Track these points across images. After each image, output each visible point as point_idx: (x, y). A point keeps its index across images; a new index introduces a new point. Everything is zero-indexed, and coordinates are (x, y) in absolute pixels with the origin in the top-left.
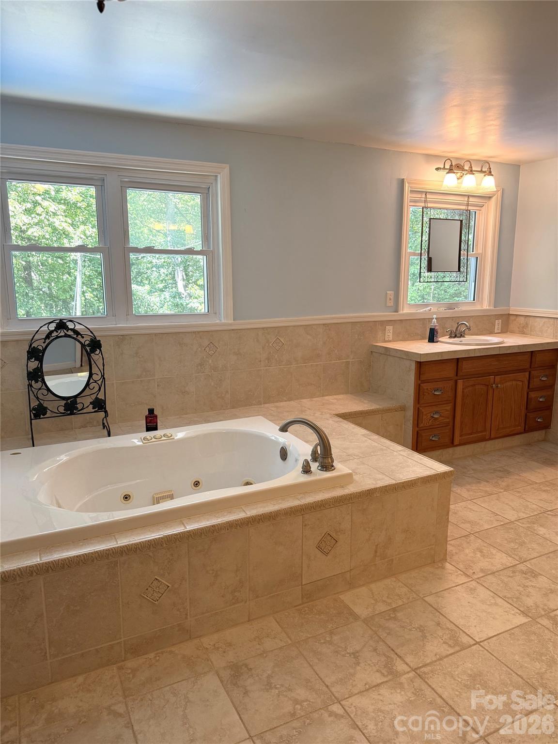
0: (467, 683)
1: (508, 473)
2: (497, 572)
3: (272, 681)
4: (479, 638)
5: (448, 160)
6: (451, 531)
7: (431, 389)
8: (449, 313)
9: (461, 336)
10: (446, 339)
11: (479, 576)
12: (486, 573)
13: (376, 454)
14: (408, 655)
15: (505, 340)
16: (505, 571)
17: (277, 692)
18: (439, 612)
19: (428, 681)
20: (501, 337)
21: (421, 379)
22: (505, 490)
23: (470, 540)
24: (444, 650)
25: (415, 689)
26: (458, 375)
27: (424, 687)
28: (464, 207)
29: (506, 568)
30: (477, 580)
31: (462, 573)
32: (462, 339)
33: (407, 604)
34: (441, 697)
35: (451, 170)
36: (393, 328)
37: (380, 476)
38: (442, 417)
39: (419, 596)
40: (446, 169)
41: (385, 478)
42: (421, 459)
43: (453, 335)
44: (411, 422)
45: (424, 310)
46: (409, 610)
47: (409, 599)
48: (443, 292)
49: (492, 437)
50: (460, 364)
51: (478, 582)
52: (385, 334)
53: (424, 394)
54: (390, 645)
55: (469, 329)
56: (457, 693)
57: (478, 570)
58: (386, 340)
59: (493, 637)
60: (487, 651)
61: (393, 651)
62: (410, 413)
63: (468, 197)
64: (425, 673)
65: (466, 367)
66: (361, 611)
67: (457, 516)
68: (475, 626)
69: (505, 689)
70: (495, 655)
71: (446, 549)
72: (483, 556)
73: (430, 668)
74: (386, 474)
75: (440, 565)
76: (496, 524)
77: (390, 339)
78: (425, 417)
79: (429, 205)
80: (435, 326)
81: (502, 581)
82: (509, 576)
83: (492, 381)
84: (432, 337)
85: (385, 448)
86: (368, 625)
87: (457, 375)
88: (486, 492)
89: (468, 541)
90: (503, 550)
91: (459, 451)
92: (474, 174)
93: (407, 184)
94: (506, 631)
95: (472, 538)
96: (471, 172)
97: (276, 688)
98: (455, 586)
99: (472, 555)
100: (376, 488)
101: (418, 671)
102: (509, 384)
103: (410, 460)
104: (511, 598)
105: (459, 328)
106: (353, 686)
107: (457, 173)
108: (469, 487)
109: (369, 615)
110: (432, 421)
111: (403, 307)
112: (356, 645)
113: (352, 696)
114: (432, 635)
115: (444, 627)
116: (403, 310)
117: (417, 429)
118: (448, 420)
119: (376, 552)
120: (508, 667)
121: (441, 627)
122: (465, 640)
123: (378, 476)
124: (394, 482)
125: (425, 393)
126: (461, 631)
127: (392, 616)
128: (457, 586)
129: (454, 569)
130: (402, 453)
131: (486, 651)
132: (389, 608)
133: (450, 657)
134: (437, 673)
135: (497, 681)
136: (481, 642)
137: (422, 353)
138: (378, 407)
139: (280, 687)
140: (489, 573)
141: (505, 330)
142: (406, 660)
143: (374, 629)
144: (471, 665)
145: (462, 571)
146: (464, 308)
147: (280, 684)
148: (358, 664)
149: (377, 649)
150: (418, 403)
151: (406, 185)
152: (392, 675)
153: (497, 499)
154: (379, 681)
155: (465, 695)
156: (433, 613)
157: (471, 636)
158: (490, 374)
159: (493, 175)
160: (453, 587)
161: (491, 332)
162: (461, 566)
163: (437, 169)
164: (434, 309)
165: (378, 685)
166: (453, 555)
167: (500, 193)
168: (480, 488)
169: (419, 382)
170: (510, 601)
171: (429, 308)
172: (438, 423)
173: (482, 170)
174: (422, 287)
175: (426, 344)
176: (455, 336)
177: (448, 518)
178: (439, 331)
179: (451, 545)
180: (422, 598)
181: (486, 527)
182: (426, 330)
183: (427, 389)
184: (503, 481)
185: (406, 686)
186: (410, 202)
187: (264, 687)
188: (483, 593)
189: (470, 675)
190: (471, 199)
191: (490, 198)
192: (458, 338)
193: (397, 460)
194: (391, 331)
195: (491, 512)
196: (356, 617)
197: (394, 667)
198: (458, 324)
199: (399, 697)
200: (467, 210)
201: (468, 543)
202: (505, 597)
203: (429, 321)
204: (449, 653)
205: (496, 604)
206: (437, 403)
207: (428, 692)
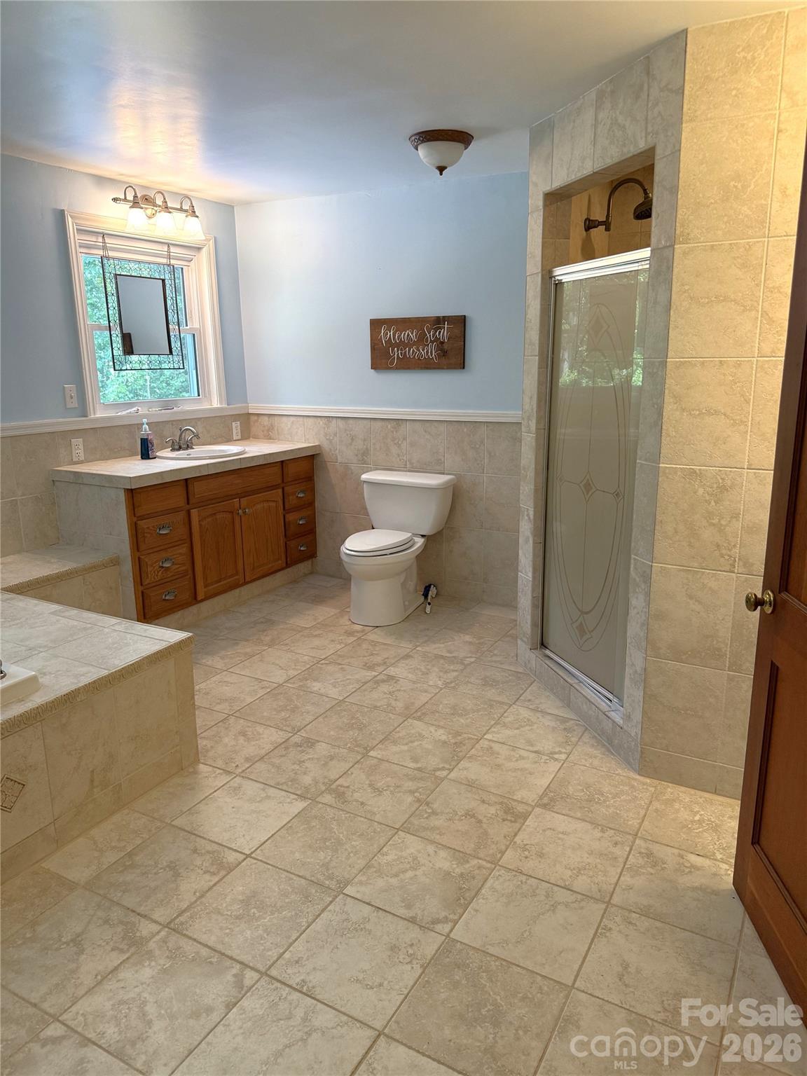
0: (238, 913)
1: (270, 623)
2: (266, 755)
4: (250, 849)
5: (130, 188)
6: (201, 719)
7: (153, 527)
8: (166, 415)
9: (188, 447)
10: (167, 453)
11: (244, 768)
12: (251, 761)
13: (75, 637)
14: (155, 909)
15: (247, 449)
16: (276, 751)
18: (194, 834)
19: (187, 933)
20: (241, 446)
21: (138, 515)
22: (270, 646)
23: (230, 724)
24: (206, 881)
25: (171, 951)
26: (191, 502)
27: (183, 942)
28: (164, 261)
29: (277, 747)
30: (242, 775)
31: (222, 771)
32: (190, 451)
33: (149, 839)
34: (206, 946)
35: (135, 204)
36: (83, 442)
37: (85, 669)
38: (176, 564)
39: (164, 822)
40: (129, 201)
41: (93, 670)
42: (146, 630)
43: (177, 447)
44: (131, 579)
45: (128, 411)
46: (152, 846)
47: (150, 831)
48: (164, 385)
49: (247, 579)
50: (190, 486)
51: (243, 777)
52: (71, 453)
53: (144, 536)
54: (129, 906)
55: (197, 436)
56: (227, 931)
57: (243, 761)
58: (74, 460)
59: (267, 840)
60: (261, 861)
61: (134, 911)
62: (128, 567)
63: (168, 246)
64: (182, 924)
65: (198, 490)
66: (79, 874)
67: (209, 697)
68: (244, 836)
69: (287, 901)
70: (271, 863)
71: (197, 746)
72: (248, 740)
73: (189, 914)
74: (93, 663)
75: (191, 770)
76: (261, 693)
77: (81, 459)
78: (149, 569)
79: (111, 254)
80: (148, 435)
81: (273, 765)
82: (281, 756)
83: (237, 505)
84: (146, 452)
85: (89, 626)
86: (92, 891)
87: (188, 504)
88: (246, 654)
89: (227, 726)
90: (272, 725)
91: (206, 607)
92: (170, 212)
93: (70, 219)
94: (282, 827)
95: (232, 720)
96: (167, 208)
98: (213, 792)
99: (233, 743)
100: (79, 689)
101: (172, 925)
102: (259, 506)
103: (129, 636)
104: (285, 783)
105: (183, 436)
106: (76, 986)
107: (146, 208)
108: (223, 653)
109: (92, 875)
110: (162, 573)
111: (94, 408)
112: (75, 927)
113: (78, 1001)
114: (187, 868)
115: (203, 851)
116: (95, 414)
117: (141, 588)
118: (184, 568)
119: (92, 781)
120: (288, 872)
121: (198, 854)
122: (232, 857)
123: (81, 669)
124: (105, 673)
125: (146, 535)
126: (226, 849)
127: (127, 864)
128: (215, 791)
129: (210, 769)
130: (117, 628)
131: (260, 863)
132: (123, 854)
133: (215, 888)
134: (198, 916)
135: (275, 894)
136: (252, 853)
137: (131, 476)
138: (74, 565)
140: (256, 759)
141: (246, 436)
142: (153, 917)
143: (102, 892)
144: (241, 888)
145: (221, 769)
146: (188, 407)
148: (82, 952)
149: (109, 919)
150: (138, 550)
151: (70, 221)
152: (134, 946)
153: (261, 660)
154: (116, 963)
155: (238, 929)
156: (186, 839)
157: (239, 850)
158: (231, 497)
159: (197, 217)
160: (210, 795)
161: (228, 440)
162: (220, 763)
163: (115, 200)
164: (142, 411)
165: (116, 969)
166: (207, 751)
167: (212, 243)
168: (239, 651)
169: (135, 519)
170: (285, 787)
171: (135, 409)
172: (171, 574)
173: (181, 208)
174: (132, 378)
175: (137, 462)
176: (180, 448)
177: (194, 703)
178: (155, 442)
179: (204, 738)
180: (170, 824)
181: (249, 700)
182: (136, 441)
183: (148, 528)
184: (266, 636)
185: (157, 953)
186: (80, 247)
188: (251, 788)
189: (242, 901)
190: (173, 249)
191: (199, 249)
192: (183, 450)
193: (110, 640)
194: (81, 447)
195: (254, 680)
196: (72, 886)
197: (137, 935)
198: (181, 430)
199: (147, 973)
200: (169, 265)
201: (227, 729)
202: (278, 784)
203: (138, 428)
204: (212, 883)
205: (268, 797)
206: (166, 546)
207: (188, 947)
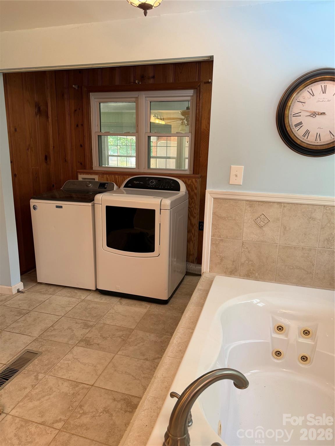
3: (107, 414)
17: (99, 411)
97: (101, 412)
139: (100, 414)
147: (101, 416)
187: (108, 408)
